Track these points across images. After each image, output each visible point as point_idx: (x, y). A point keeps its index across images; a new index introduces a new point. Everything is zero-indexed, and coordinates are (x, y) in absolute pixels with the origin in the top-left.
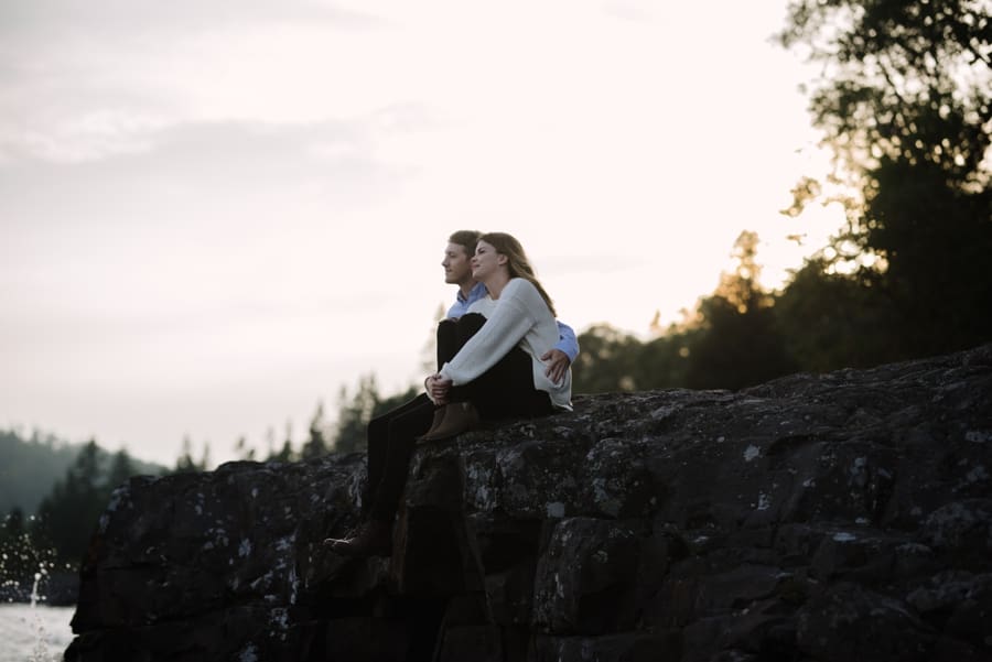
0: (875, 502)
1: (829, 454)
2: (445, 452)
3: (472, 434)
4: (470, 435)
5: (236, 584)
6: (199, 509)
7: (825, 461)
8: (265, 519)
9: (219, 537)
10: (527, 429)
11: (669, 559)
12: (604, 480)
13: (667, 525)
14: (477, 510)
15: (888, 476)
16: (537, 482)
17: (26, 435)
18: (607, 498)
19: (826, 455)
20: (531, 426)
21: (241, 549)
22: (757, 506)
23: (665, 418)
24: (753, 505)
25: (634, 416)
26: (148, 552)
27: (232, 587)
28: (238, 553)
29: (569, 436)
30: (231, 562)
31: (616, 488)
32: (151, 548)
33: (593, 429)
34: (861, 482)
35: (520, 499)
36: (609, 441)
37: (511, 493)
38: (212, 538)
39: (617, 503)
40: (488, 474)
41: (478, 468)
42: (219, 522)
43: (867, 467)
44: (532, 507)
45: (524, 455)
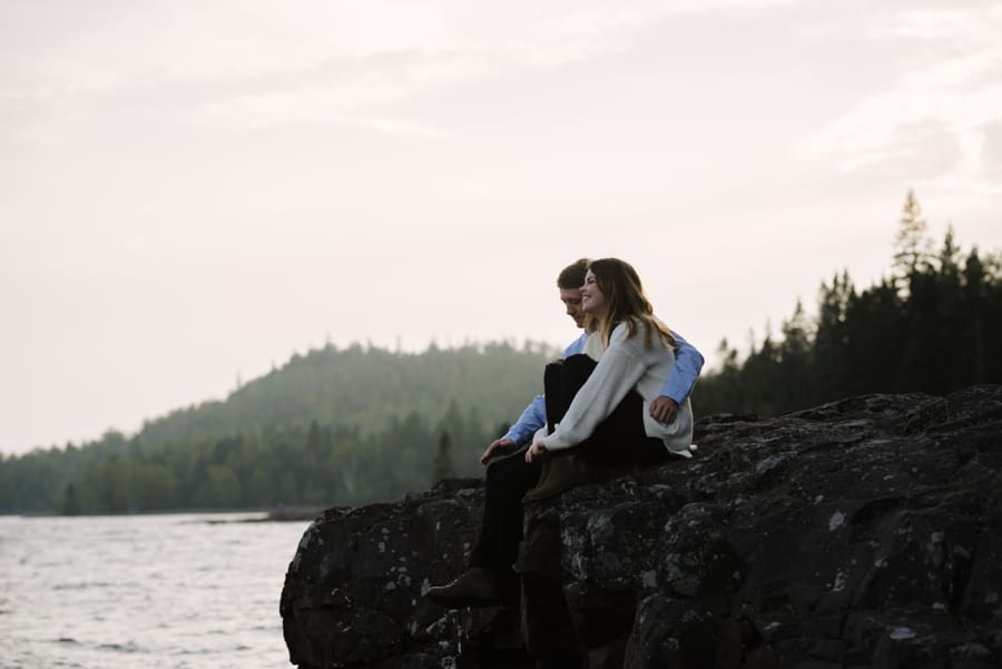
0: (951, 585)
1: (905, 527)
2: (546, 512)
3: (578, 489)
4: (577, 491)
5: (414, 628)
6: (382, 546)
7: (901, 536)
8: (445, 556)
9: (401, 576)
10: (628, 487)
11: (744, 646)
12: (678, 555)
13: (744, 606)
14: (574, 579)
15: (966, 553)
16: (630, 549)
17: (520, 346)
18: (681, 576)
19: (904, 528)
20: (631, 483)
21: (423, 589)
22: (832, 588)
23: (768, 471)
24: (829, 585)
25: (742, 467)
26: (333, 593)
27: (410, 632)
28: (420, 593)
29: (663, 496)
30: (414, 602)
31: (693, 563)
32: (336, 590)
33: (692, 486)
34: (936, 561)
35: (611, 569)
36: (691, 507)
37: (601, 564)
38: (394, 577)
39: (694, 580)
40: (581, 541)
41: (571, 534)
42: (403, 559)
43: (943, 544)
44: (625, 577)
45: (613, 521)
